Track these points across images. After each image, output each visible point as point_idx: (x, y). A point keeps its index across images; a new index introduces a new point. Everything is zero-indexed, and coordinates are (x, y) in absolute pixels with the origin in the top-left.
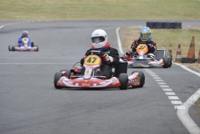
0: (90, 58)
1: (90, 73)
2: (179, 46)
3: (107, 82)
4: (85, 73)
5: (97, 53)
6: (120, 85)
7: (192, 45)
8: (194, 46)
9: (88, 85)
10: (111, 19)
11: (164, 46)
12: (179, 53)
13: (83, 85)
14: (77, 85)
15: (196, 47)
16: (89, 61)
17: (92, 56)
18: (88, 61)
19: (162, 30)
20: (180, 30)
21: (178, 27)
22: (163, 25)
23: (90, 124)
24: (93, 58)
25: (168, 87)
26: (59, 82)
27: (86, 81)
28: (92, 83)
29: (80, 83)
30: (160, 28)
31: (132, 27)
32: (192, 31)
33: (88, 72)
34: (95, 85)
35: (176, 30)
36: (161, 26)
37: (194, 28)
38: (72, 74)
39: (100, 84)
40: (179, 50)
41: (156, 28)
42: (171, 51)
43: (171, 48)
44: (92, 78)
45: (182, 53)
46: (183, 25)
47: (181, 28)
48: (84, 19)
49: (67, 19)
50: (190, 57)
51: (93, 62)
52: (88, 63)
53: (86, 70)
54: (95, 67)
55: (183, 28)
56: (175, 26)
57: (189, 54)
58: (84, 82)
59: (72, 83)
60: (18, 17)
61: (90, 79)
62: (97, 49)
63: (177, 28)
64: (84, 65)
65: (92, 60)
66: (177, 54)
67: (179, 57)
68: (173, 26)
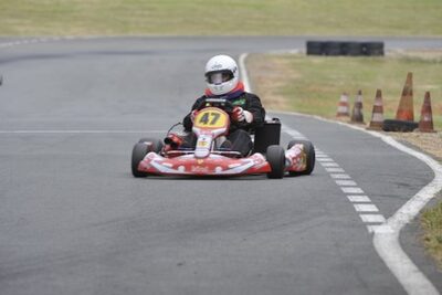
0: (207, 115)
1: (207, 145)
2: (379, 94)
3: (244, 164)
4: (198, 146)
5: (220, 103)
6: (270, 170)
7: (407, 93)
8: (411, 94)
9: (205, 171)
10: (228, 34)
11: (345, 94)
12: (378, 109)
13: (195, 170)
14: (181, 170)
15: (415, 98)
16: (205, 120)
17: (210, 110)
18: (201, 121)
19: (341, 58)
20: (380, 58)
21: (377, 51)
22: (344, 49)
23: (180, 264)
24: (213, 114)
25: (354, 184)
26: (143, 163)
27: (200, 162)
28: (213, 166)
29: (188, 166)
30: (335, 54)
31: (274, 52)
32: (408, 60)
33: (203, 143)
34: (219, 171)
35: (370, 58)
36: (338, 50)
37: (412, 54)
38: (168, 146)
39: (228, 169)
40: (377, 104)
41: (327, 54)
42: (360, 105)
43: (360, 99)
44: (212, 156)
45: (385, 109)
46: (386, 48)
47: (382, 53)
48: (167, 34)
49: (131, 34)
50: (403, 119)
51: (213, 123)
52: (202, 125)
53: (200, 140)
54: (216, 132)
55: (386, 53)
56: (370, 49)
57: (400, 112)
58: (196, 164)
59: (171, 165)
60: (21, 29)
61: (207, 157)
62: (218, 97)
63: (374, 54)
64: (194, 129)
65: (211, 118)
66: (374, 111)
67: (378, 118)
68: (364, 49)
